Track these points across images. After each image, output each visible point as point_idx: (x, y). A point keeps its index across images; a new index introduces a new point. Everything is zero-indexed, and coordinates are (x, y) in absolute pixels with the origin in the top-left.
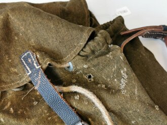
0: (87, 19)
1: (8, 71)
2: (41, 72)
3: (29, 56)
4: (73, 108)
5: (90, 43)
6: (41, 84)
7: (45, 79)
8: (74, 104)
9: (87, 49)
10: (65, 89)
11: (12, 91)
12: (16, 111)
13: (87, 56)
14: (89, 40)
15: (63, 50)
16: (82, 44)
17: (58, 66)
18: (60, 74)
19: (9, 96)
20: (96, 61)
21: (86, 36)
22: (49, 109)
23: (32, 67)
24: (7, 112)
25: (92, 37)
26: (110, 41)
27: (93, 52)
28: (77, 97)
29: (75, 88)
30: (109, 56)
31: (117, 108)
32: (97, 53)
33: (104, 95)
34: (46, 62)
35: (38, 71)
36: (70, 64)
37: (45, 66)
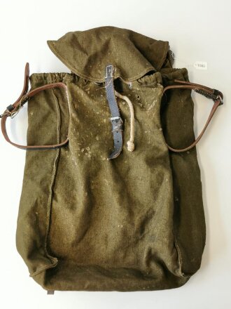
0: (162, 61)
1: (96, 71)
2: (112, 80)
3: (110, 68)
4: (119, 107)
5: (147, 77)
6: (109, 86)
7: (112, 84)
8: (121, 106)
9: (143, 80)
10: (121, 96)
11: (93, 83)
12: (90, 94)
13: (141, 84)
14: (147, 74)
15: (130, 74)
16: (142, 75)
17: (124, 81)
18: (124, 87)
19: (91, 85)
20: (145, 89)
21: (146, 71)
22: (107, 102)
23: (109, 75)
24: (86, 92)
25: (149, 74)
26: (159, 81)
27: (146, 83)
28: (124, 103)
29: (126, 98)
30: (154, 90)
31: (140, 118)
32: (148, 85)
33: (138, 109)
34: (117, 76)
35: (111, 78)
36: (131, 84)
37: (115, 78)
